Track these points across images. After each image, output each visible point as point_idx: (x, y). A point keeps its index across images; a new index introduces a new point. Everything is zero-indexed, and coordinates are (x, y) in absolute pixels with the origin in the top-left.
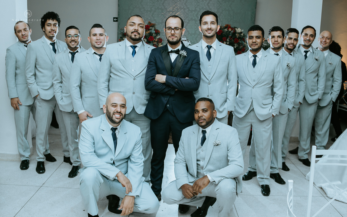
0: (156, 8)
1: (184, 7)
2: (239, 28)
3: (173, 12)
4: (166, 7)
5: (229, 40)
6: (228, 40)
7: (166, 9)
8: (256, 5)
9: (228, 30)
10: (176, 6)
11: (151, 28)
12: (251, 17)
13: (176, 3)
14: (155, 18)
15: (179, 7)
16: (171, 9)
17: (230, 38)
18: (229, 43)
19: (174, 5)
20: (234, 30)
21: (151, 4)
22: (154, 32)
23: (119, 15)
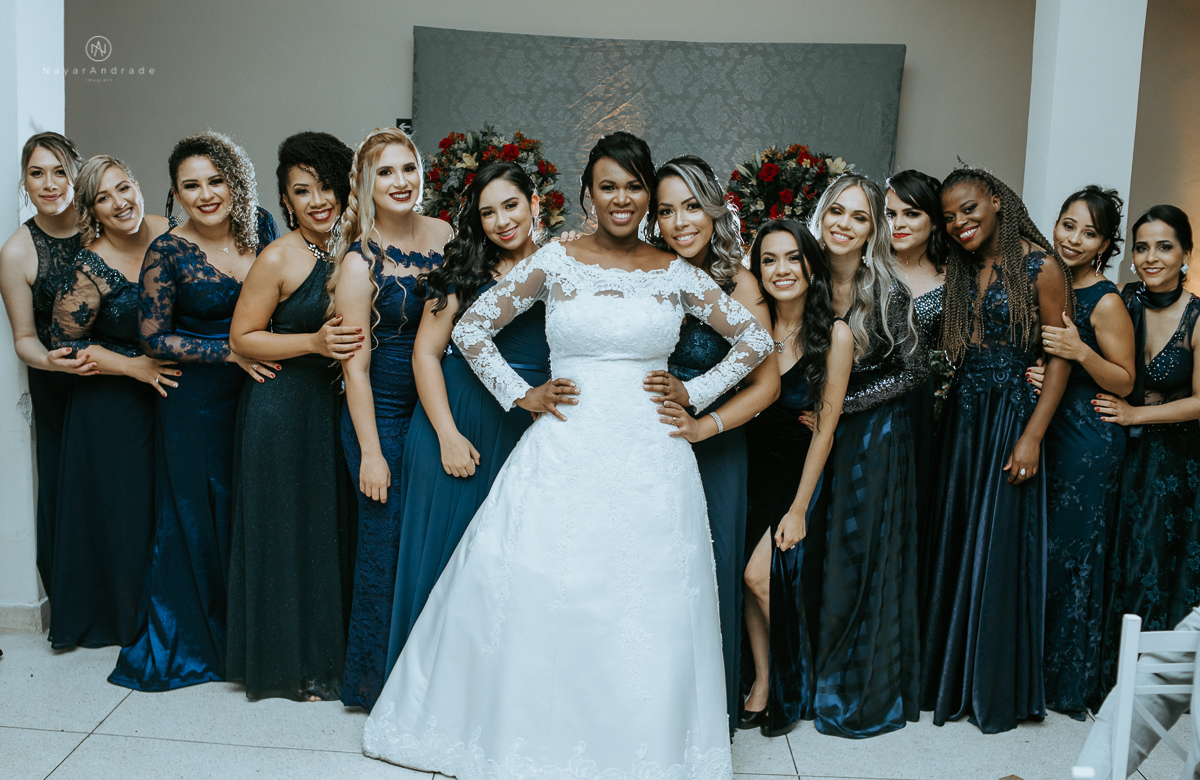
0: (548, 86)
1: (644, 85)
2: (840, 159)
3: (605, 103)
4: (582, 84)
5: (802, 199)
6: (798, 200)
7: (582, 90)
8: (901, 80)
9: (799, 163)
10: (617, 80)
11: (525, 154)
12: (883, 122)
13: (616, 69)
14: (544, 123)
15: (627, 83)
16: (599, 89)
17: (808, 193)
18: (803, 210)
19: (611, 78)
20: (819, 164)
21: (529, 74)
22: (535, 169)
23: (415, 110)
